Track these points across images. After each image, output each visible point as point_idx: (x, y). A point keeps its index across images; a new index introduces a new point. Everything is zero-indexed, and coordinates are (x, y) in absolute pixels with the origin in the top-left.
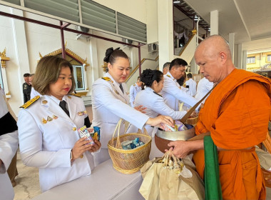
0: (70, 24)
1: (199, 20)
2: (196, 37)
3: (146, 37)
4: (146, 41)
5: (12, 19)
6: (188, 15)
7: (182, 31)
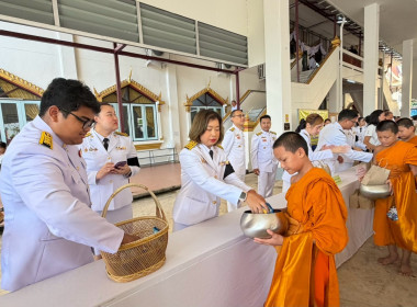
0: (125, 45)
1: (344, 21)
2: (339, 51)
3: (247, 57)
4: (247, 63)
5: (59, 46)
6: (326, 15)
7: (318, 43)
